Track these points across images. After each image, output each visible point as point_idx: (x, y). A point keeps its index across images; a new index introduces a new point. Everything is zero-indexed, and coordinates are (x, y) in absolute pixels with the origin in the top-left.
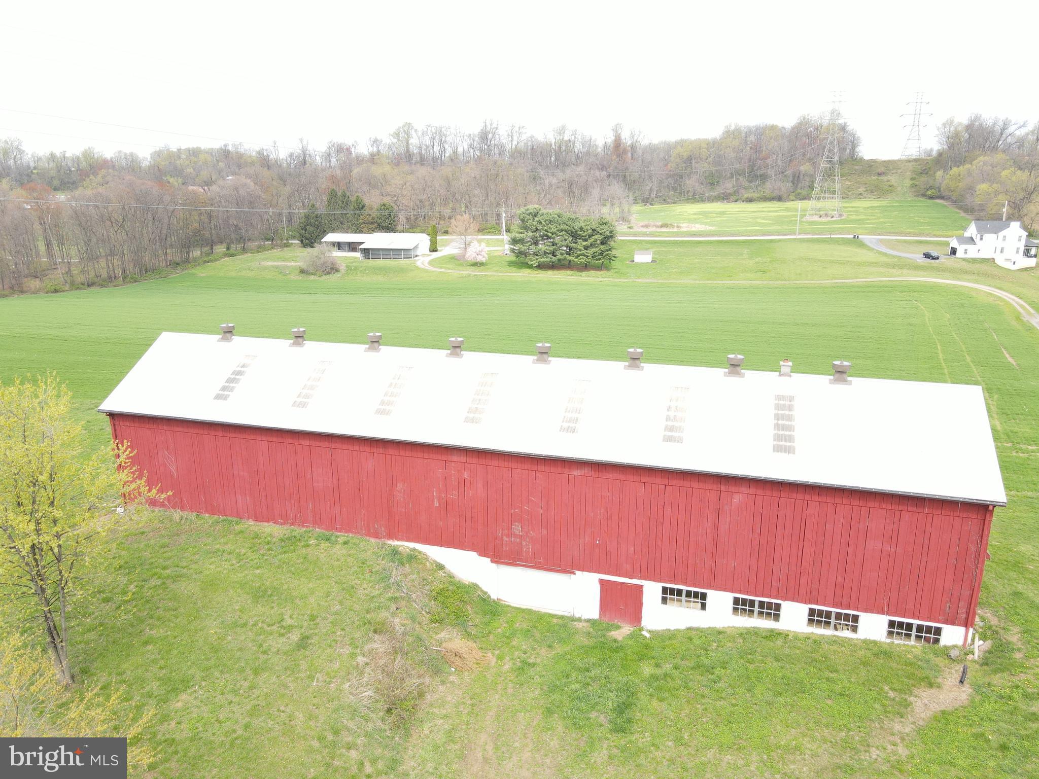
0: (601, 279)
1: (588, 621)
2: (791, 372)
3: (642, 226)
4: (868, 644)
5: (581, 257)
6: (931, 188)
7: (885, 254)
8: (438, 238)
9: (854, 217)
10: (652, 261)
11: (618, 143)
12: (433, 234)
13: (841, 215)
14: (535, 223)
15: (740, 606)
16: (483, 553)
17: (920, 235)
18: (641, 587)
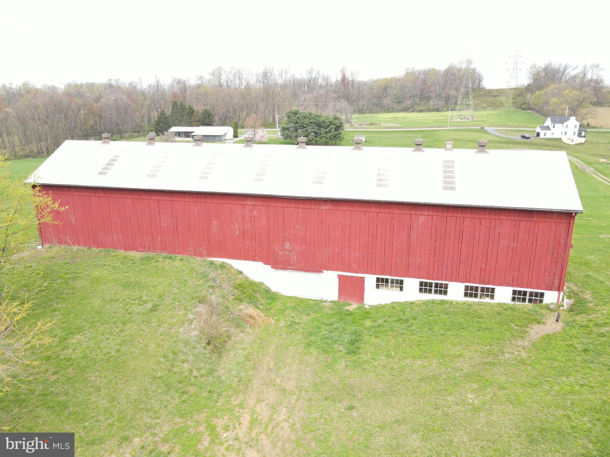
1: (331, 302)
2: (452, 148)
3: (359, 125)
4: (500, 305)
5: (323, 138)
6: (524, 103)
7: (499, 137)
8: (238, 130)
9: (481, 119)
11: (344, 78)
12: (236, 128)
13: (473, 118)
14: (296, 118)
15: (424, 288)
16: (266, 263)
17: (518, 127)
18: (363, 278)
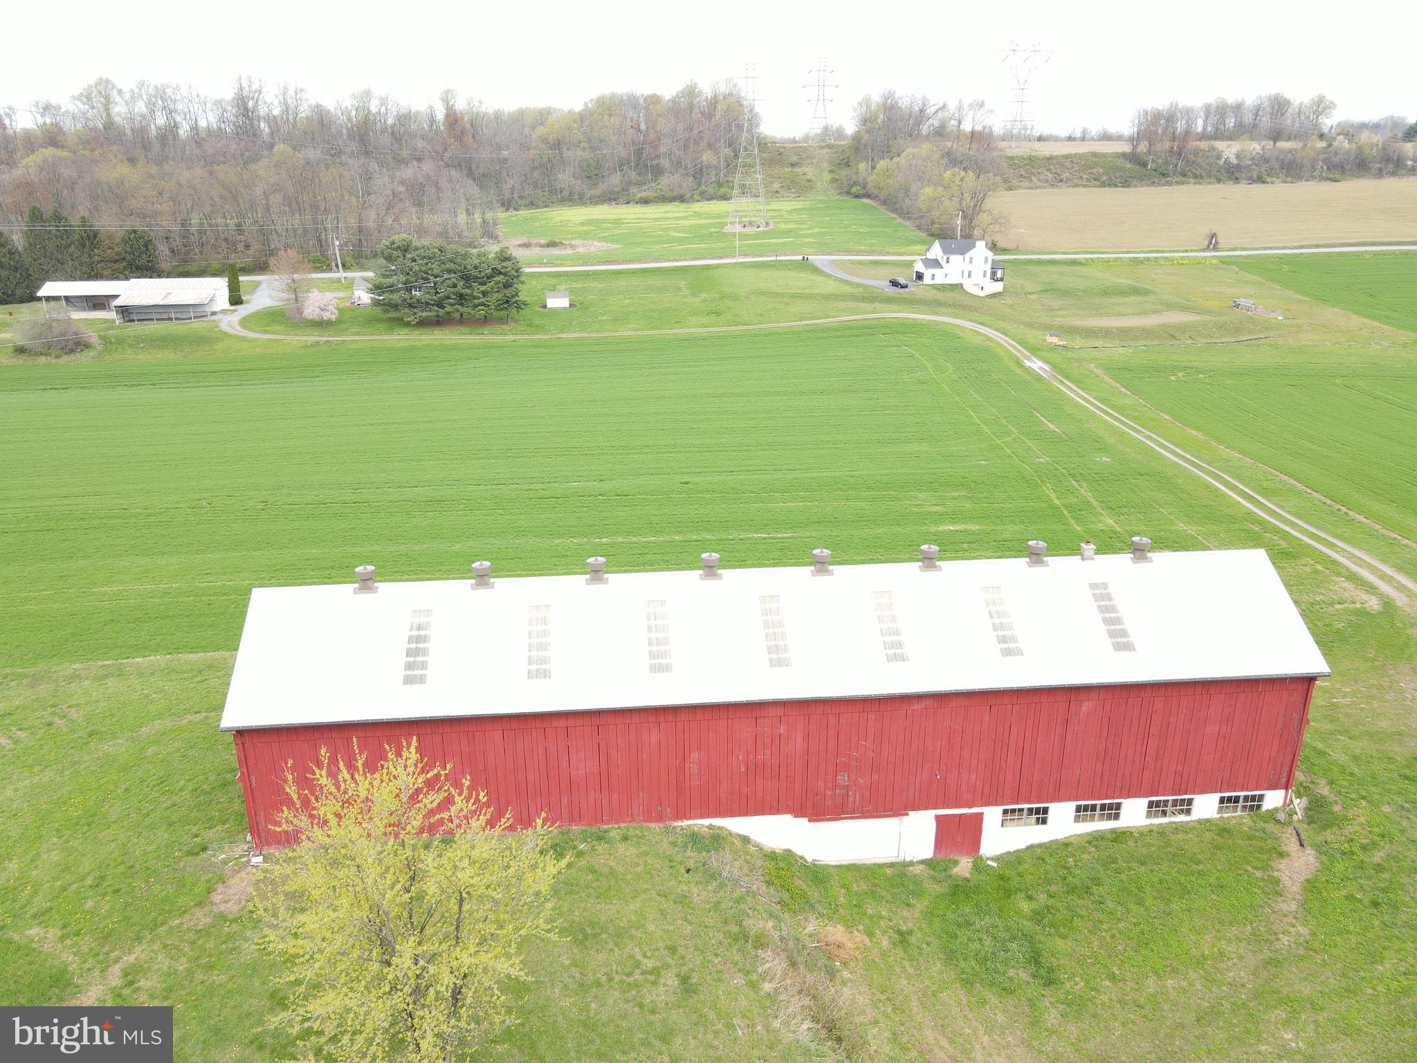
0: (513, 338)
1: (923, 862)
3: (520, 246)
5: (480, 308)
6: (856, 184)
7: (846, 282)
8: (239, 281)
9: (783, 226)
10: (571, 305)
11: (453, 119)
12: (234, 279)
13: (766, 224)
15: (1082, 813)
16: (799, 813)
18: (981, 814)
